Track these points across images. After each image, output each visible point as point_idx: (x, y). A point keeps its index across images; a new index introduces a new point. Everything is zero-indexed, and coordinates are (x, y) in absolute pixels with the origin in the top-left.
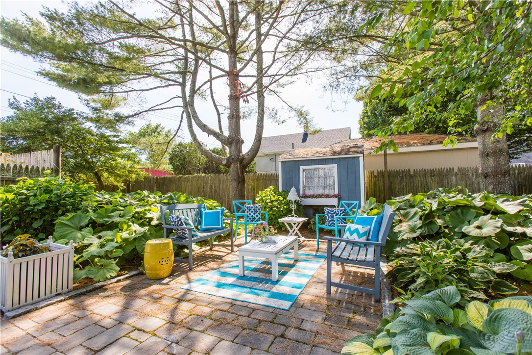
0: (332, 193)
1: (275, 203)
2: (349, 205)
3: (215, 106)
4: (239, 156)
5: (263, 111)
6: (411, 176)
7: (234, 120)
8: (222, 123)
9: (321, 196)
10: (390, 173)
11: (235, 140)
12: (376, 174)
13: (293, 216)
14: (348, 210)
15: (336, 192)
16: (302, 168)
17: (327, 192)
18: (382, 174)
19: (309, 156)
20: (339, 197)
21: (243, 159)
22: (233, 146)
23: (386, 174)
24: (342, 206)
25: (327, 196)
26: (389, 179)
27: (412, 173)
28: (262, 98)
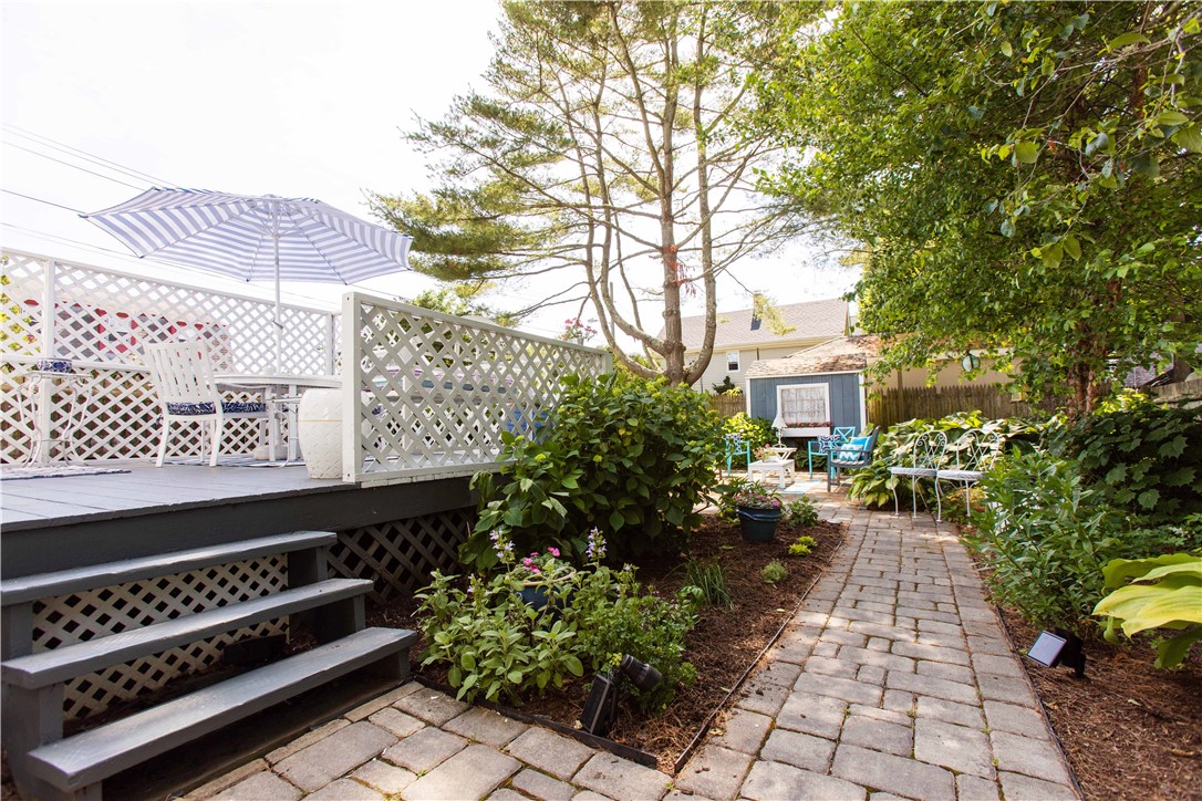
0: (821, 421)
1: (751, 434)
2: (844, 432)
3: (628, 288)
4: (682, 369)
5: (714, 304)
6: (937, 397)
7: (673, 318)
8: (640, 315)
9: (807, 425)
10: (906, 392)
11: (674, 348)
12: (885, 394)
13: (778, 446)
14: (844, 436)
15: (828, 420)
16: (779, 388)
17: (815, 420)
18: (894, 394)
19: (790, 372)
20: (831, 426)
21: (688, 374)
22: (673, 356)
23: (901, 394)
24: (837, 433)
25: (815, 425)
26: (905, 400)
27: (939, 392)
28: (712, 284)
